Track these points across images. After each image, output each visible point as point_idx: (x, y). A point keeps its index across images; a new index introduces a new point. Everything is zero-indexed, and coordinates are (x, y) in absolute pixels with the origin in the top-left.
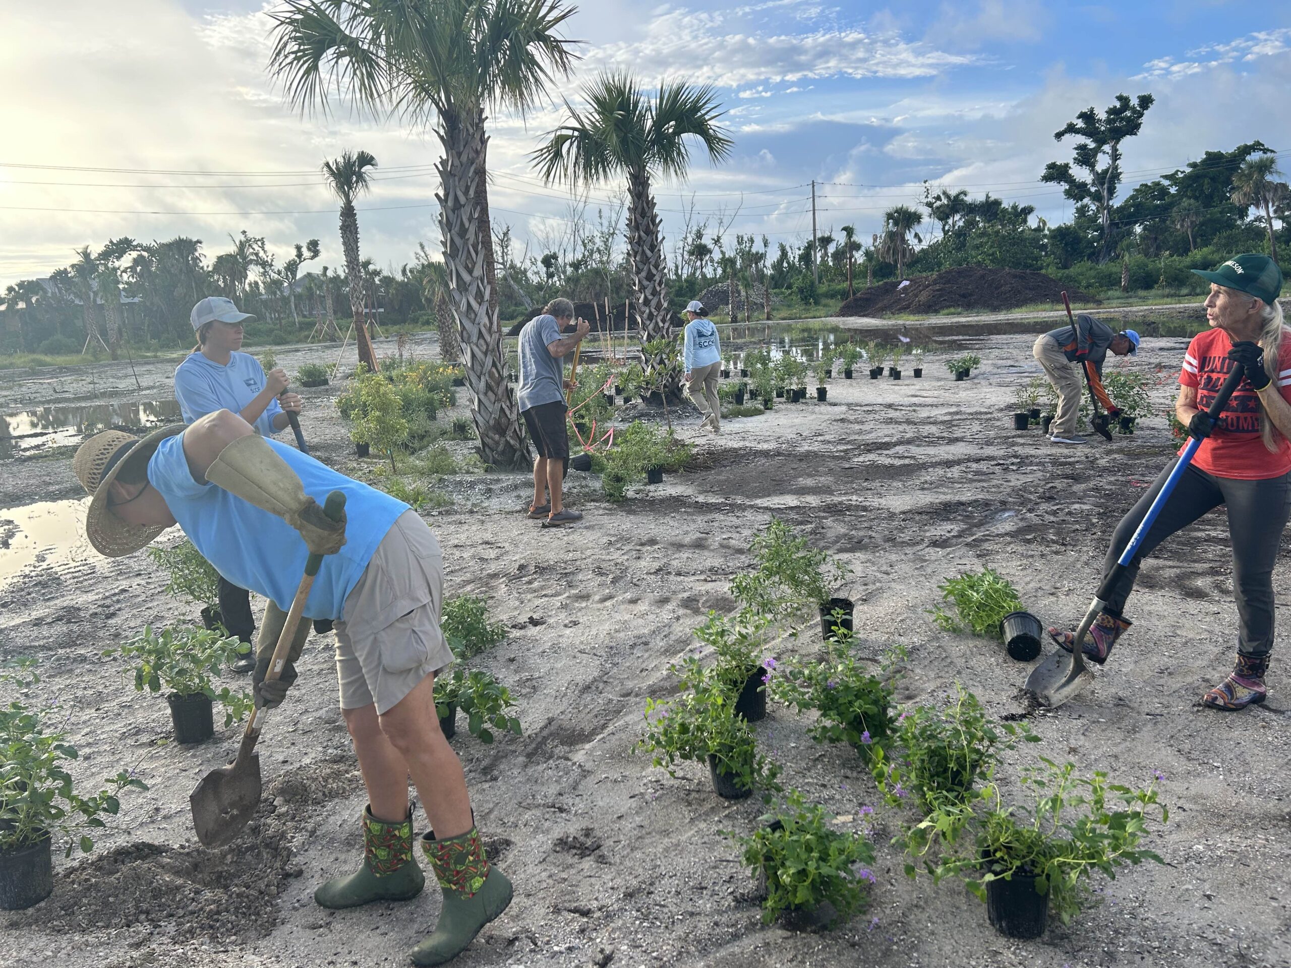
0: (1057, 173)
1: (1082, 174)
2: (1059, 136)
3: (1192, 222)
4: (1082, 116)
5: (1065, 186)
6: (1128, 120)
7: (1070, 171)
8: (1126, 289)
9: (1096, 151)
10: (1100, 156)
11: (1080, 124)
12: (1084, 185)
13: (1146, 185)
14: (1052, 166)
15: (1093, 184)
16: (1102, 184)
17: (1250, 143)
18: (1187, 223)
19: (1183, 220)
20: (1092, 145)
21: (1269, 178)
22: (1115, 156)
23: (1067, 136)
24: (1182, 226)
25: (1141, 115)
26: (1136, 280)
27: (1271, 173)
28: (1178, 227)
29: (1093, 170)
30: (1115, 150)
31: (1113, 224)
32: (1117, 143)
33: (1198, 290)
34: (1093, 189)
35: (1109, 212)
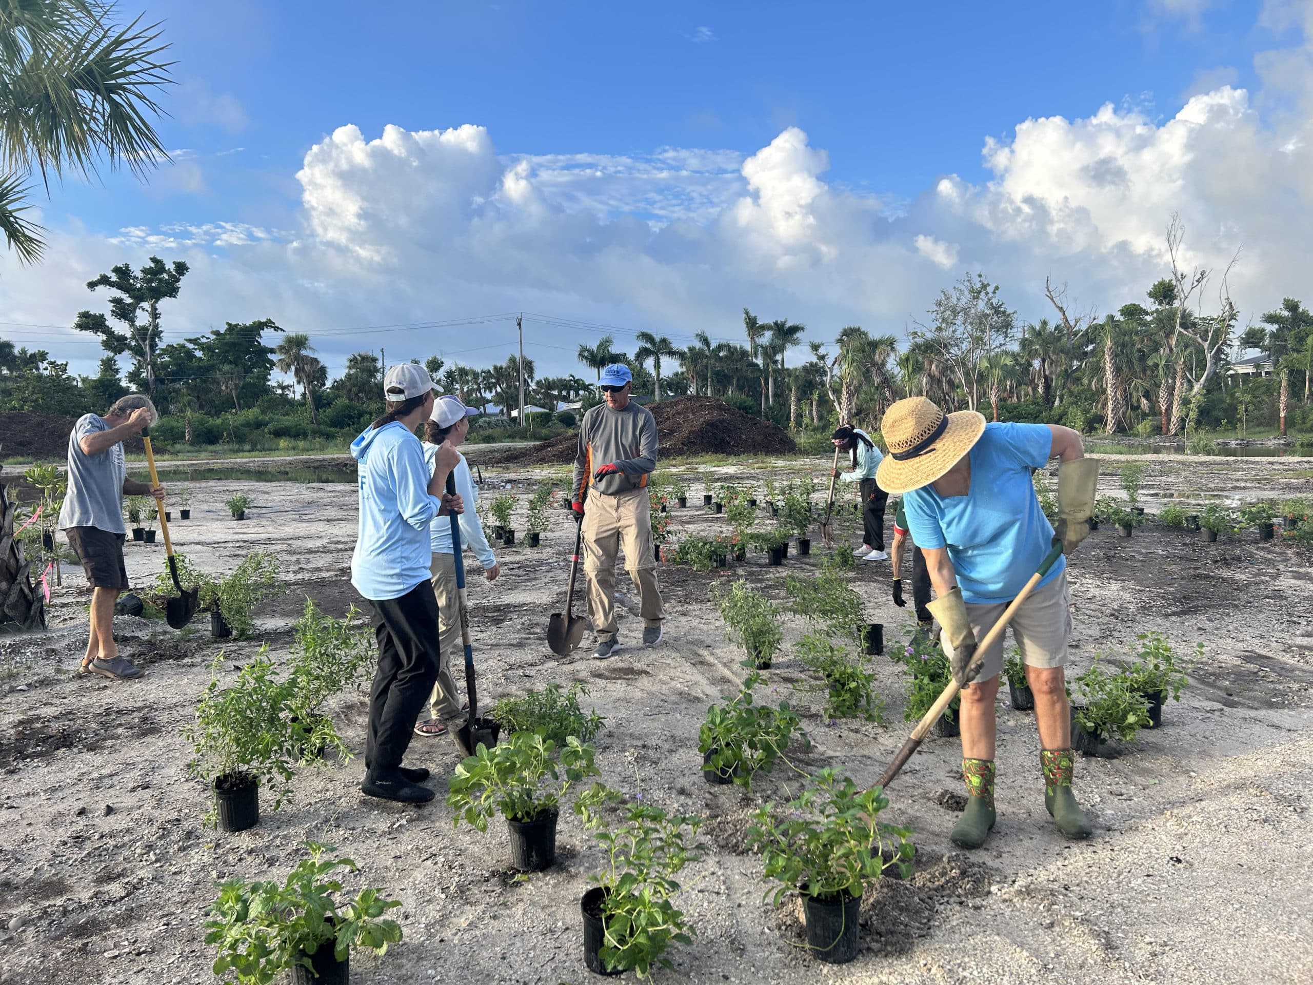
0: (90, 322)
1: (121, 328)
2: (92, 285)
3: (236, 385)
4: (117, 270)
5: (103, 337)
6: (167, 282)
7: (107, 323)
8: (192, 444)
9: (134, 307)
10: (138, 312)
11: (114, 278)
12: (123, 338)
13: (172, 346)
14: (85, 315)
15: (133, 338)
16: (144, 340)
17: (263, 320)
18: (231, 385)
19: (227, 382)
20: (129, 301)
21: (304, 352)
22: (155, 315)
23: (100, 288)
24: (227, 387)
25: (178, 280)
26: (198, 436)
27: (305, 348)
28: (224, 388)
29: (132, 324)
30: (154, 309)
31: (159, 380)
32: (156, 302)
33: (259, 447)
34: (133, 343)
35: (153, 368)
